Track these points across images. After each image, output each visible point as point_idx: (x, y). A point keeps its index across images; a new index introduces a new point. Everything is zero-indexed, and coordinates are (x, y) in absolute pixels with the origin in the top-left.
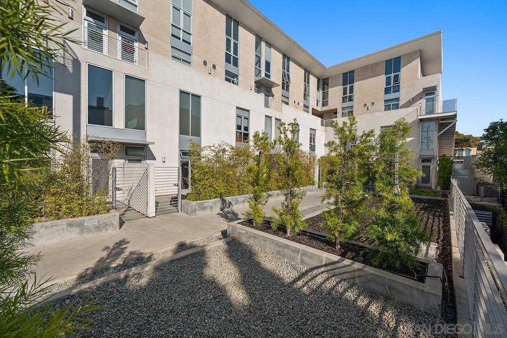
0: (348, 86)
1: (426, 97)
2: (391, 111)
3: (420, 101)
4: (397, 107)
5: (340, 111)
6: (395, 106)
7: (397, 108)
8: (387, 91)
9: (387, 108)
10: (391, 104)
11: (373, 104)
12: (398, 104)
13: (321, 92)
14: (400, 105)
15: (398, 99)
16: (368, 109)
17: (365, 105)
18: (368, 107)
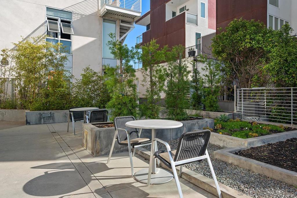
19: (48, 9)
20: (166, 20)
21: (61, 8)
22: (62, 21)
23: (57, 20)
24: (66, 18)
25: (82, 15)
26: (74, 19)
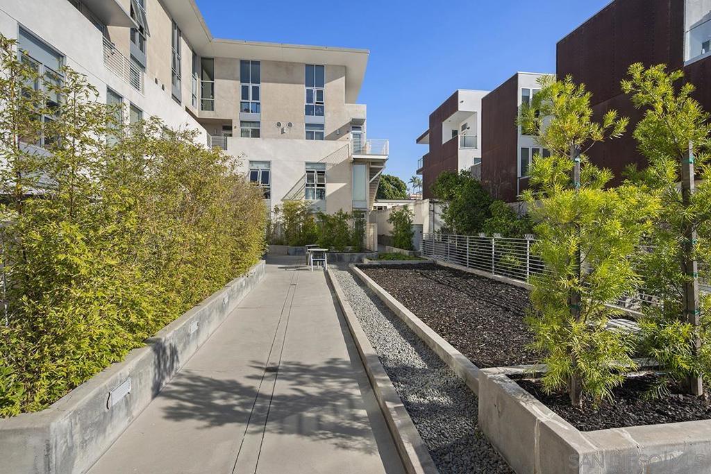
0: (250, 86)
1: (353, 132)
2: (314, 141)
3: (347, 135)
4: (321, 137)
5: (236, 124)
6: (318, 136)
7: (322, 139)
8: (309, 111)
9: (310, 136)
10: (315, 131)
11: (290, 125)
12: (323, 133)
13: (199, 80)
14: (325, 135)
15: (322, 126)
16: (283, 132)
17: (279, 125)
18: (283, 129)
19: (307, 164)
20: (443, 143)
21: (317, 161)
22: (318, 172)
23: (313, 172)
24: (320, 168)
25: (333, 164)
26: (328, 168)
